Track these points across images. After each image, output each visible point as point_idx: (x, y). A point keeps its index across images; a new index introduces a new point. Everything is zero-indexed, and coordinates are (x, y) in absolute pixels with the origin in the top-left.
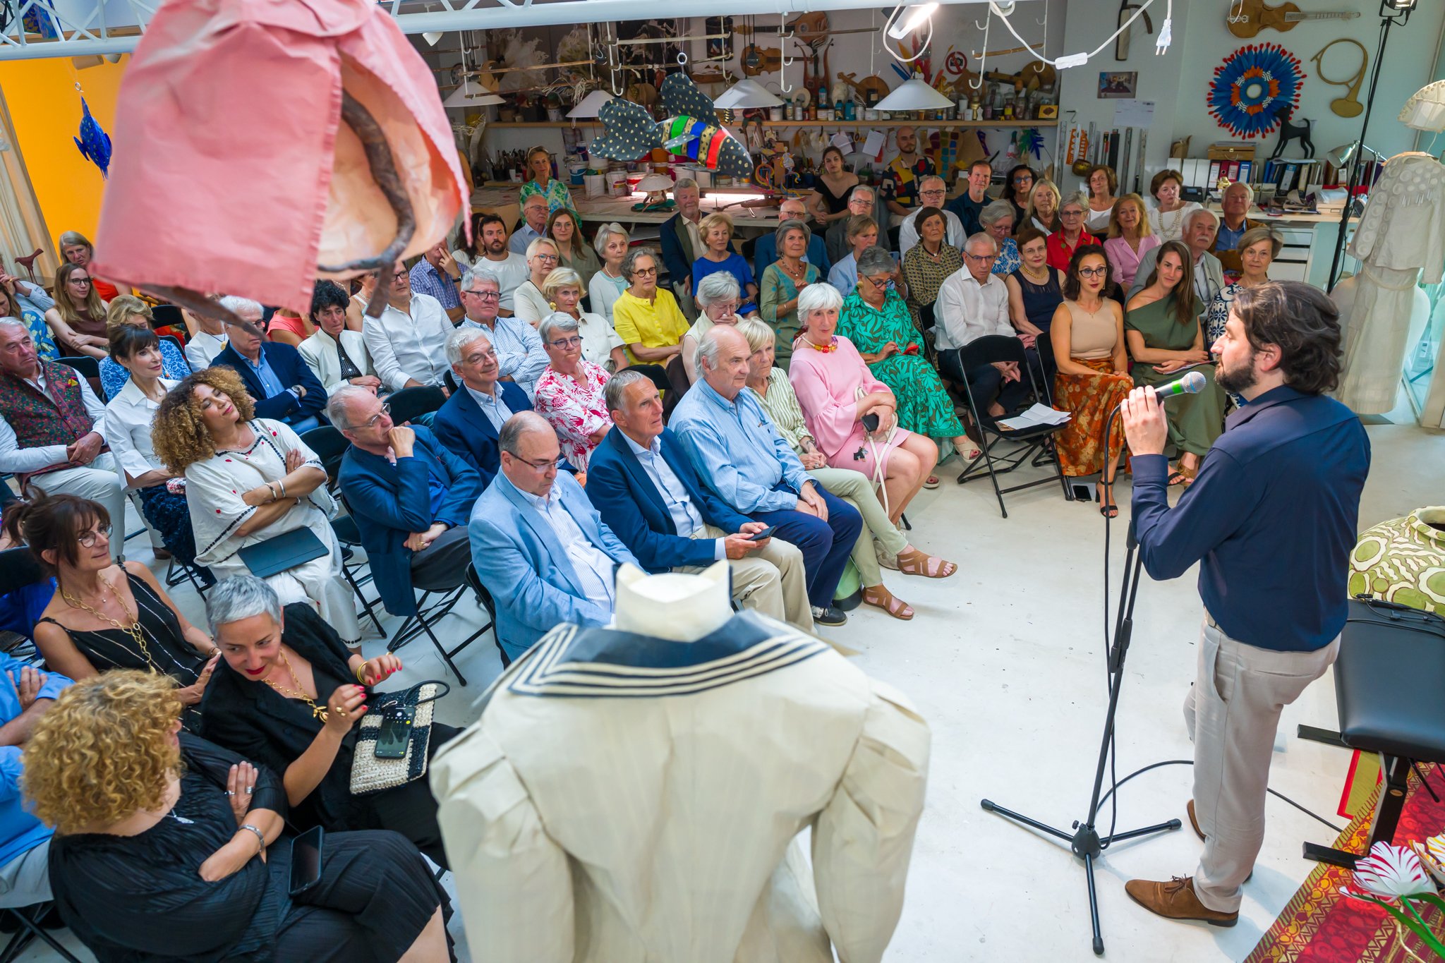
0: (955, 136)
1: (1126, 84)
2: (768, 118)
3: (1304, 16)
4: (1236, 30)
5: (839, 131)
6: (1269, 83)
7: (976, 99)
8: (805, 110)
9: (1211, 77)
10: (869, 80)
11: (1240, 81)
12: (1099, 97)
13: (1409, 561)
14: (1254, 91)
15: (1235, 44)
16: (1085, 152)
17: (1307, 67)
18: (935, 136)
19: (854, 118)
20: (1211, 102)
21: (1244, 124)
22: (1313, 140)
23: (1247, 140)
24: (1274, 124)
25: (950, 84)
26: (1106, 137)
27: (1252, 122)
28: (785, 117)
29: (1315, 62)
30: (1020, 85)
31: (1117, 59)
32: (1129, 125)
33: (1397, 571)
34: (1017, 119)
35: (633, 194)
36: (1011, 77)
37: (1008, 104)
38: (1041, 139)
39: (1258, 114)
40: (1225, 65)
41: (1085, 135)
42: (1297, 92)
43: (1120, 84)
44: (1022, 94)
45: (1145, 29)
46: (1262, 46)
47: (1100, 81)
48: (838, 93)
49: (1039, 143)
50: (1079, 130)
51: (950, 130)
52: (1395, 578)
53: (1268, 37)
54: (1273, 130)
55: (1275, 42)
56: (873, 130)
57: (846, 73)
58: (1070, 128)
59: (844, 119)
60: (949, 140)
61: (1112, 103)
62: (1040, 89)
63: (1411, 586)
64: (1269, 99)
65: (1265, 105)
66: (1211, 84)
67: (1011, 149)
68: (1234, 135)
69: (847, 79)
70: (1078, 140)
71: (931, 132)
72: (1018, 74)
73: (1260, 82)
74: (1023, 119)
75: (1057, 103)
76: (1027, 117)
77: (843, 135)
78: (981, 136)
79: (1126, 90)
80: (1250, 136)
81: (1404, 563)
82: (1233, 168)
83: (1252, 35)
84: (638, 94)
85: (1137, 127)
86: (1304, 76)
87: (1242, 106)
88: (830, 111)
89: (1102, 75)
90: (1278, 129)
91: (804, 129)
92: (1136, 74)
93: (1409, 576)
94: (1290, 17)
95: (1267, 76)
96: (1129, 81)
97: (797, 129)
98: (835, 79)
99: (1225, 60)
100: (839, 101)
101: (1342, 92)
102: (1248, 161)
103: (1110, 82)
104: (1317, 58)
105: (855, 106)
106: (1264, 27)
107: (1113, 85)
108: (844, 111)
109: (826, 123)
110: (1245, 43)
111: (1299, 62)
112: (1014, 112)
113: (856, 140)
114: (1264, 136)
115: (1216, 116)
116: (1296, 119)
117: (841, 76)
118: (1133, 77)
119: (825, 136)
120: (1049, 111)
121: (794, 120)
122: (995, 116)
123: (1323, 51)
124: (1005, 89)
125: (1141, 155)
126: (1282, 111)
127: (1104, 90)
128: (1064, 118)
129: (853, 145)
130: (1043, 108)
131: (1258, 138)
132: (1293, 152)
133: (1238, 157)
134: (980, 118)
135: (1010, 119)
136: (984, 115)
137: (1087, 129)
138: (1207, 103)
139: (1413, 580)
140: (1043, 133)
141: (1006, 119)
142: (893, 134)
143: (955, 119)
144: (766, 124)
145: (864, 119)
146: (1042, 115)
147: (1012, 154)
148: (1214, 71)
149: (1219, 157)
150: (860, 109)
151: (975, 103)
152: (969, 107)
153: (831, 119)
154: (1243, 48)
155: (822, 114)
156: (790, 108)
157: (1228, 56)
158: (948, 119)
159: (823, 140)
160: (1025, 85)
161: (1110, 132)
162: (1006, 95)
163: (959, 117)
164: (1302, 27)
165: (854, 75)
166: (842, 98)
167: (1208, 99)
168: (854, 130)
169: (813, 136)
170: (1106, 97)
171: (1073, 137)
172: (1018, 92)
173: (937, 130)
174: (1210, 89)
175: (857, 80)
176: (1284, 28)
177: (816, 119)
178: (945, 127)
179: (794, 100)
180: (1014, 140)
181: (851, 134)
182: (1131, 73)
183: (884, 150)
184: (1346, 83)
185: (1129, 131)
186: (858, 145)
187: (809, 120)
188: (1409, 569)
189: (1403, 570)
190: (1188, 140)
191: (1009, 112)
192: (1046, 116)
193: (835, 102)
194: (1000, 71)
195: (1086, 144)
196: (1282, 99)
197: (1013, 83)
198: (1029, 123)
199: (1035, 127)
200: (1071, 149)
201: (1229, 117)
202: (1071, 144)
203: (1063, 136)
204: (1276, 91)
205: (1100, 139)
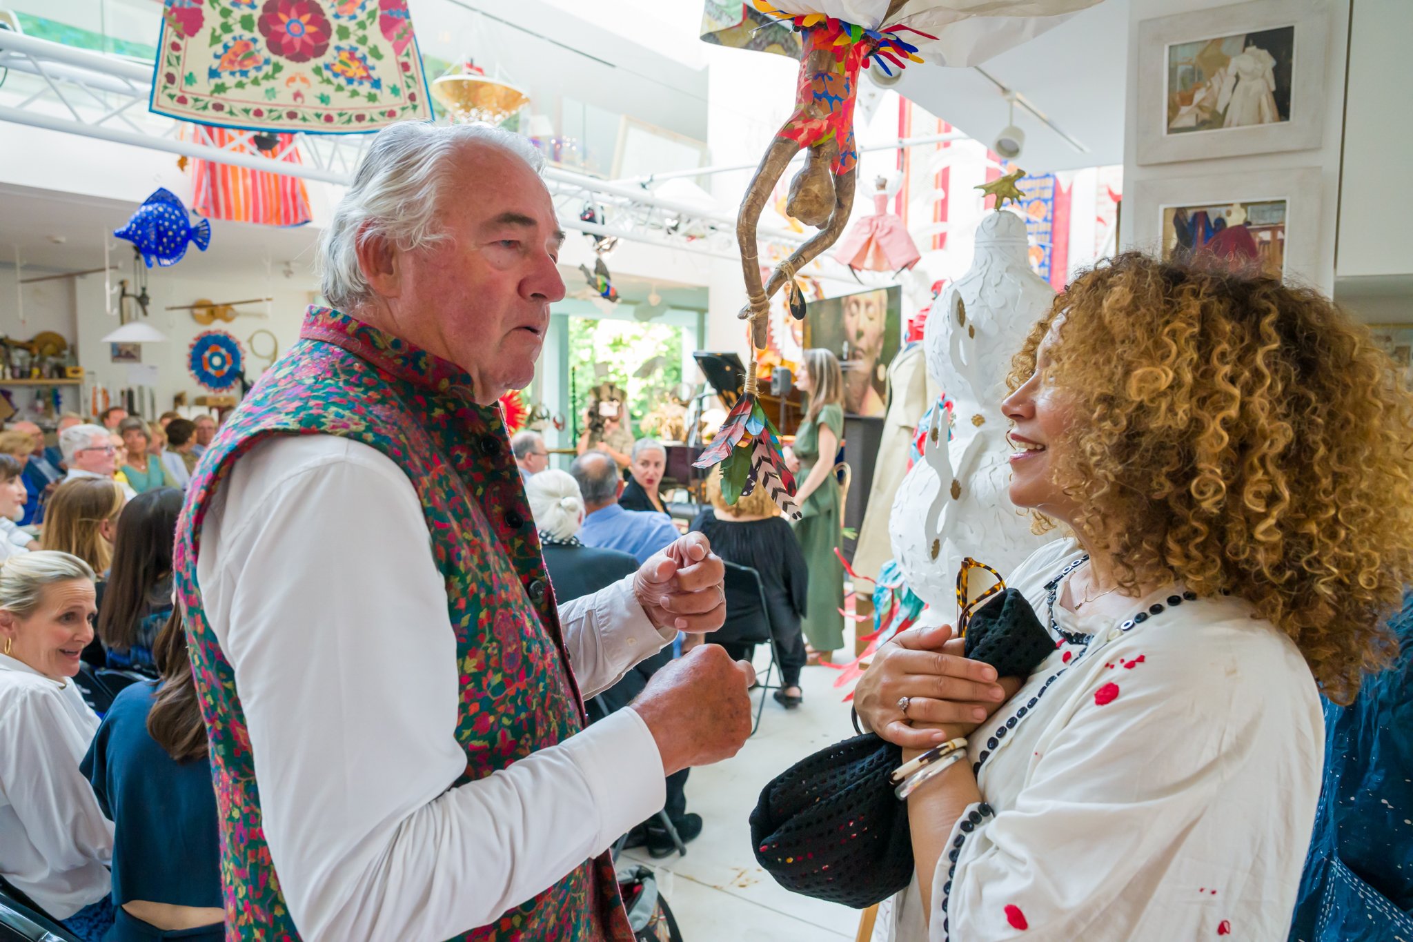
1: (133, 352)
3: (237, 313)
4: (198, 319)
6: (225, 355)
9: (188, 351)
11: (207, 354)
12: (113, 361)
14: (217, 361)
15: (198, 330)
17: (244, 346)
20: (192, 367)
21: (214, 383)
23: (218, 394)
24: (234, 383)
26: (122, 393)
27: (222, 381)
29: (249, 343)
30: (36, 351)
32: (140, 384)
34: (43, 378)
36: (23, 344)
37: (32, 366)
38: (62, 397)
39: (222, 377)
40: (195, 343)
41: (105, 392)
42: (243, 362)
43: (128, 352)
45: (140, 312)
46: (216, 331)
47: (112, 350)
49: (59, 400)
50: (99, 387)
53: (218, 326)
54: (235, 386)
55: (223, 329)
58: (91, 386)
61: (124, 367)
64: (226, 368)
65: (226, 370)
66: (188, 355)
67: (38, 405)
68: (209, 391)
70: (99, 396)
72: (31, 342)
73: (219, 354)
74: (51, 377)
76: (54, 376)
78: (7, 394)
79: (134, 357)
80: (219, 392)
83: (208, 323)
85: (145, 384)
86: (245, 352)
87: (212, 371)
89: (113, 344)
90: (238, 385)
94: (229, 312)
95: (223, 351)
99: (194, 340)
103: (120, 351)
106: (215, 318)
107: (123, 353)
110: (206, 328)
111: (240, 343)
112: (41, 372)
114: (228, 392)
115: (196, 378)
116: (247, 378)
118: (138, 347)
120: (76, 372)
122: (23, 375)
123: (252, 336)
124: (21, 353)
126: (238, 374)
127: (116, 357)
128: (85, 380)
130: (67, 370)
131: (225, 392)
134: (8, 377)
135: (37, 378)
137: (106, 387)
138: (187, 369)
140: (65, 391)
141: (34, 378)
146: (69, 374)
148: (189, 347)
149: (214, 403)
154: (205, 332)
157: (196, 337)
161: (125, 389)
164: (237, 321)
167: (189, 366)
170: (118, 362)
171: (94, 393)
174: (188, 358)
176: (227, 320)
180: (39, 397)
182: (136, 344)
184: (268, 358)
185: (140, 388)
190: (183, 393)
191: (36, 371)
192: (72, 375)
194: (11, 339)
195: (107, 399)
196: (234, 366)
197: (28, 350)
198: (56, 381)
199: (60, 386)
200: (95, 403)
201: (204, 378)
202: (95, 399)
203: (86, 392)
204: (231, 361)
205: (118, 394)
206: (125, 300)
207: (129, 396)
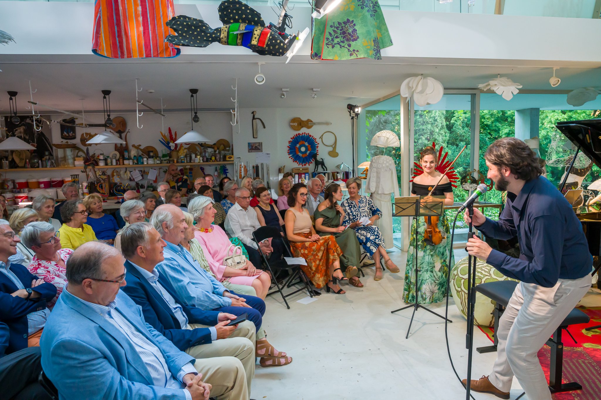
0: (191, 169)
1: (258, 147)
2: (97, 165)
3: (314, 124)
4: (293, 128)
5: (135, 170)
6: (307, 146)
7: (199, 154)
8: (118, 161)
9: (288, 144)
10: (147, 147)
11: (298, 146)
12: (249, 152)
13: (483, 268)
14: (303, 149)
15: (293, 133)
16: (246, 173)
17: (318, 141)
18: (181, 170)
19: (143, 163)
20: (289, 153)
21: (302, 161)
22: (325, 165)
23: (304, 166)
24: (312, 161)
25: (186, 148)
26: (253, 167)
27: (304, 160)
28: (106, 164)
29: (321, 139)
30: (216, 148)
31: (254, 138)
32: (262, 162)
33: (482, 274)
34: (217, 161)
35: (20, 204)
36: (212, 145)
37: (212, 155)
38: (227, 170)
39: (306, 157)
40: (292, 140)
41: (245, 167)
42: (317, 149)
43: (256, 147)
44: (217, 152)
45: (262, 126)
46: (303, 133)
47: (248, 146)
48: (133, 152)
49: (227, 171)
50: (243, 165)
51: (188, 167)
52: (482, 276)
53: (304, 131)
54: (312, 163)
55: (307, 132)
56: (152, 169)
57: (136, 145)
58: (239, 164)
59: (138, 164)
60: (188, 171)
61: (254, 154)
62: (224, 149)
63: (489, 277)
64: (308, 152)
65: (308, 154)
66: (288, 147)
67: (216, 174)
68: (299, 165)
69: (137, 147)
70: (243, 169)
71: (179, 168)
72: (215, 144)
73: (305, 146)
74: (220, 161)
75: (233, 154)
76: (222, 160)
77: (137, 171)
78: (202, 169)
79: (259, 149)
80: (304, 165)
81: (482, 270)
82: (303, 175)
83: (299, 130)
84: (20, 155)
85: (265, 162)
86: (318, 144)
87: (300, 155)
88: (131, 160)
89: (249, 143)
90: (314, 162)
91: (117, 170)
92: (262, 143)
93: (487, 274)
94: (310, 124)
95: (306, 144)
96: (259, 146)
97: (113, 170)
98: (130, 147)
99: (291, 138)
100: (135, 156)
101: (331, 149)
102: (308, 173)
103: (252, 146)
104: (321, 137)
105: (143, 158)
106: (302, 127)
107: (254, 147)
108: (137, 160)
109: (129, 166)
110: (297, 132)
111: (316, 139)
112: (216, 159)
113: (144, 174)
114: (309, 165)
115: (292, 158)
116: (319, 158)
117: (134, 146)
118: (260, 144)
119: (128, 172)
120: (230, 158)
121: (112, 165)
122: (207, 160)
123: (322, 135)
124: (210, 150)
125: (268, 174)
126: (314, 156)
127: (250, 150)
128: (236, 161)
129: (142, 176)
130: (227, 157)
131: (307, 165)
132: (320, 169)
133: (304, 172)
134: (201, 161)
135: (214, 161)
136: (203, 160)
137: (246, 164)
138: (288, 154)
139: (489, 275)
140: (228, 167)
141: (213, 161)
142: (162, 170)
143: (190, 162)
144: (96, 167)
145: (147, 164)
146: (227, 159)
147: (216, 176)
148: (288, 142)
149: (297, 172)
150: (145, 159)
151: (199, 155)
152: (196, 157)
153: (131, 163)
154: (297, 134)
155: (126, 162)
156: (109, 161)
157: (292, 137)
158: (187, 162)
159: (127, 175)
160: (218, 149)
161: (255, 165)
162: (210, 152)
163: (192, 161)
164: (314, 127)
165: (140, 145)
166: (136, 155)
167: (288, 152)
168: (142, 169)
169: (122, 173)
170: (251, 152)
171: (240, 168)
172: (215, 151)
173: (182, 168)
174: (288, 149)
175: (142, 147)
176: (309, 127)
177: (124, 164)
178: (186, 166)
179: (111, 156)
180: (216, 170)
181: (141, 171)
182: (259, 143)
183: (158, 178)
184: (331, 146)
185: (262, 164)
186: (145, 176)
187: (119, 165)
188: (485, 271)
189: (483, 272)
190: (284, 166)
191: (213, 158)
192: (229, 160)
193: (132, 157)
194: (207, 143)
195: (246, 171)
196: (312, 152)
197: (213, 148)
198: (222, 163)
199: (225, 164)
200: (240, 173)
201: (296, 158)
202: (240, 170)
203: (237, 167)
204: (310, 149)
205: (251, 168)
206: (254, 120)
207: (256, 169)
